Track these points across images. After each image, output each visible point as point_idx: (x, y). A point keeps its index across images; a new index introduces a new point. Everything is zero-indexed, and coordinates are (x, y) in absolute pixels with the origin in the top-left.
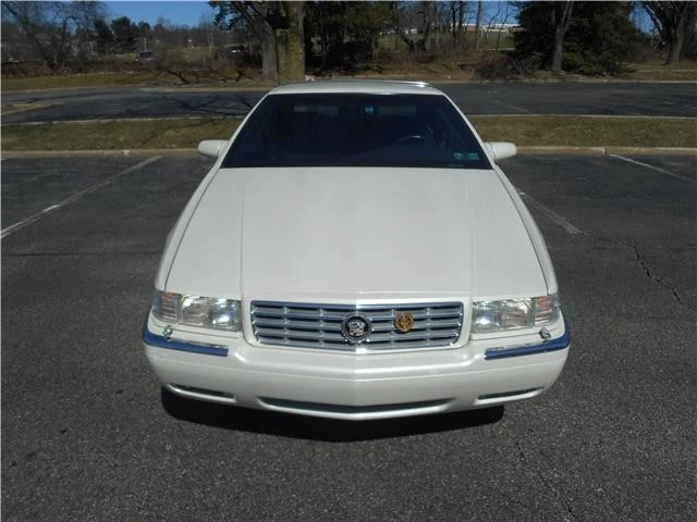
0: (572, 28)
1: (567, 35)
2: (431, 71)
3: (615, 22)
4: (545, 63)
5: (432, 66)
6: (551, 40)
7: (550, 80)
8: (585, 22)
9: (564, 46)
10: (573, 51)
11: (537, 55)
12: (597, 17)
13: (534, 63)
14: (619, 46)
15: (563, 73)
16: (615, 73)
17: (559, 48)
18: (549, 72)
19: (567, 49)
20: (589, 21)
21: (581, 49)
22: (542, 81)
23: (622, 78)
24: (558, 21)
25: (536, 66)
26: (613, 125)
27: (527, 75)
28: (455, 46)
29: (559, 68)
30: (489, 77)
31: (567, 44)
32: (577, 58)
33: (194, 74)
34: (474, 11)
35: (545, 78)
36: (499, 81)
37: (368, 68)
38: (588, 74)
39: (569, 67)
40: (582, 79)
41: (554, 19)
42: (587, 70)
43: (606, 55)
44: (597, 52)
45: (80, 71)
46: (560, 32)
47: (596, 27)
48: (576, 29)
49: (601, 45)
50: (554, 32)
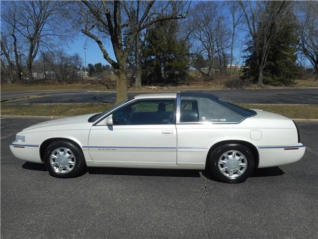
0: (267, 66)
2: (209, 85)
3: (286, 63)
4: (256, 81)
5: (209, 83)
6: (258, 72)
7: (257, 88)
8: (272, 64)
9: (263, 74)
10: (268, 76)
11: (252, 78)
12: (278, 62)
13: (250, 81)
15: (263, 85)
16: (287, 84)
17: (261, 75)
18: (256, 85)
19: (265, 75)
20: (275, 63)
21: (271, 75)
22: (253, 89)
23: (290, 87)
24: (260, 63)
25: (252, 82)
27: (247, 86)
29: (261, 83)
30: (230, 87)
31: (265, 73)
32: (269, 79)
35: (254, 87)
36: (234, 89)
37: (183, 84)
38: (275, 85)
39: (266, 82)
40: (274, 88)
41: (258, 63)
42: (274, 83)
43: (282, 77)
44: (278, 76)
45: (70, 83)
46: (261, 68)
47: (277, 65)
48: (269, 67)
49: (280, 73)
50: (258, 68)
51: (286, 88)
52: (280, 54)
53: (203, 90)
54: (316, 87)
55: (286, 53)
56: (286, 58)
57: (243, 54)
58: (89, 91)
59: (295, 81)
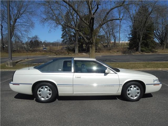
0: (142, 43)
1: (141, 44)
2: (111, 52)
3: (151, 41)
4: (137, 50)
5: (111, 51)
7: (139, 54)
11: (135, 48)
13: (134, 50)
14: (153, 46)
15: (141, 52)
18: (138, 52)
19: (142, 47)
22: (137, 54)
26: (161, 64)
28: (115, 47)
30: (125, 53)
31: (141, 46)
32: (143, 49)
33: (58, 53)
34: (118, 39)
36: (127, 54)
38: (147, 52)
39: (142, 51)
40: (146, 54)
41: (138, 41)
42: (146, 51)
43: (150, 48)
44: (148, 48)
47: (147, 42)
48: (143, 43)
49: (149, 46)
50: (138, 44)
51: (153, 54)
54: (167, 53)
55: (151, 36)
56: (151, 39)
57: (128, 36)
59: (156, 51)
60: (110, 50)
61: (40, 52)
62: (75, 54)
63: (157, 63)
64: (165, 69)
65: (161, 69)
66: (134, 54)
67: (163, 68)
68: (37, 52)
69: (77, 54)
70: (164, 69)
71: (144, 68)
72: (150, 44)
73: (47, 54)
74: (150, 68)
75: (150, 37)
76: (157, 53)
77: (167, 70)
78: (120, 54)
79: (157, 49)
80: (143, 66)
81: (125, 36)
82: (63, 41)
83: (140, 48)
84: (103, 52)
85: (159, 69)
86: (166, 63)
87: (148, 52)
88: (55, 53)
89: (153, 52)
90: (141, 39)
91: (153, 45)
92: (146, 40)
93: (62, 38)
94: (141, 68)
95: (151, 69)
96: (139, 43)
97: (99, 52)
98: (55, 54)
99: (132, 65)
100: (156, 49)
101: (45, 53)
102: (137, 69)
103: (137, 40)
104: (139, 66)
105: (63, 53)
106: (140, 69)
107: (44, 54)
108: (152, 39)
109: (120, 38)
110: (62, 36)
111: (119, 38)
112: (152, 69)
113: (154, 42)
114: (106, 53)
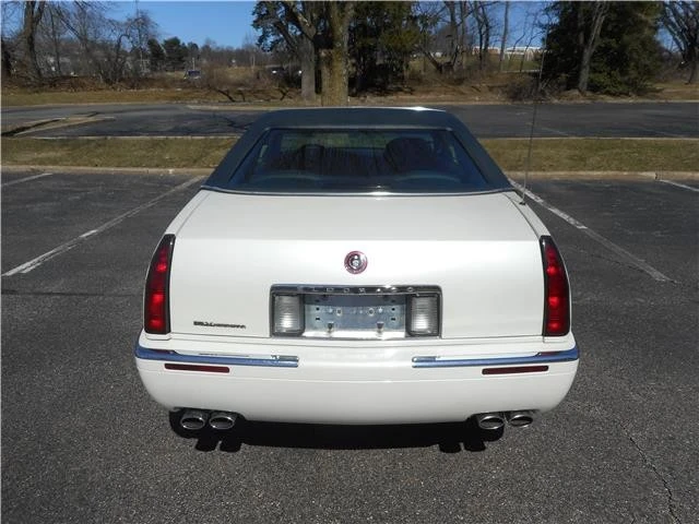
0: (600, 49)
1: (593, 57)
2: (461, 93)
3: (643, 43)
4: (572, 83)
5: (463, 88)
6: (579, 61)
7: (576, 101)
8: (613, 42)
9: (590, 67)
10: (600, 72)
11: (563, 76)
12: (626, 38)
13: (560, 85)
14: (646, 66)
15: (589, 94)
18: (576, 92)
19: (594, 70)
20: (617, 41)
21: (607, 70)
22: (568, 102)
23: (649, 98)
24: (586, 41)
25: (562, 87)
26: (661, 148)
27: (554, 95)
28: (480, 68)
29: (585, 89)
31: (593, 65)
32: (602, 78)
33: (241, 93)
34: (498, 34)
36: (527, 103)
37: (400, 90)
38: (614, 95)
39: (594, 88)
40: (610, 100)
41: (582, 40)
42: (613, 90)
44: (623, 73)
45: (132, 87)
46: (587, 53)
47: (624, 47)
48: (603, 51)
49: (628, 65)
50: (581, 53)
51: (641, 101)
52: (630, 20)
53: (453, 103)
55: (643, 17)
56: (640, 31)
57: (544, 20)
58: (191, 107)
59: (658, 87)
60: (460, 81)
61: (166, 87)
62: (302, 99)
63: (641, 146)
64: (676, 173)
65: (652, 175)
66: (556, 101)
67: (663, 167)
68: (152, 86)
69: (309, 97)
70: (671, 173)
71: (571, 169)
72: (635, 56)
73: (193, 98)
74: (598, 169)
75: (641, 21)
76: (657, 97)
77: (696, 187)
78: (496, 100)
79: (666, 82)
80: (571, 158)
81: (531, 19)
82: (261, 39)
83: (585, 76)
84: (428, 92)
85: (644, 174)
86: (685, 145)
87: (621, 93)
88: (226, 93)
89: (641, 92)
90: (596, 31)
91: (648, 62)
92: (619, 38)
93: (256, 24)
94: (555, 170)
95: (605, 173)
96: (586, 51)
97: (411, 92)
98: (226, 98)
99: (518, 152)
100: (659, 81)
101: (185, 94)
102: (536, 170)
103: (577, 39)
104: (548, 158)
105: (263, 91)
106: (549, 174)
107: (179, 99)
108: (647, 32)
109: (509, 28)
110: (255, 17)
111: (502, 32)
112: (610, 173)
113: (654, 49)
114: (442, 96)
